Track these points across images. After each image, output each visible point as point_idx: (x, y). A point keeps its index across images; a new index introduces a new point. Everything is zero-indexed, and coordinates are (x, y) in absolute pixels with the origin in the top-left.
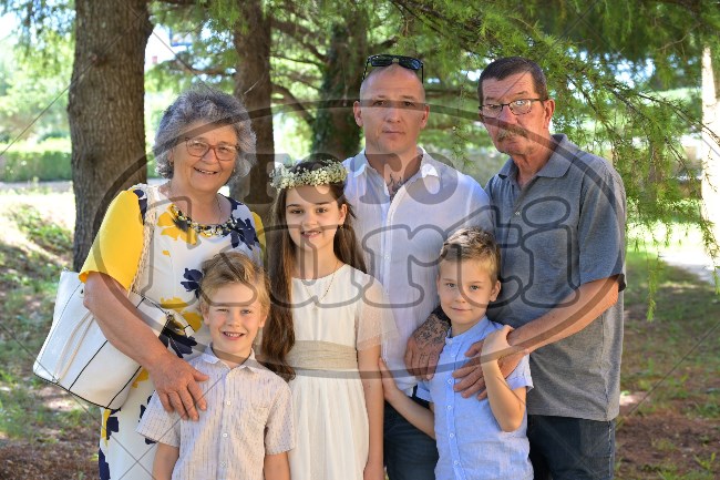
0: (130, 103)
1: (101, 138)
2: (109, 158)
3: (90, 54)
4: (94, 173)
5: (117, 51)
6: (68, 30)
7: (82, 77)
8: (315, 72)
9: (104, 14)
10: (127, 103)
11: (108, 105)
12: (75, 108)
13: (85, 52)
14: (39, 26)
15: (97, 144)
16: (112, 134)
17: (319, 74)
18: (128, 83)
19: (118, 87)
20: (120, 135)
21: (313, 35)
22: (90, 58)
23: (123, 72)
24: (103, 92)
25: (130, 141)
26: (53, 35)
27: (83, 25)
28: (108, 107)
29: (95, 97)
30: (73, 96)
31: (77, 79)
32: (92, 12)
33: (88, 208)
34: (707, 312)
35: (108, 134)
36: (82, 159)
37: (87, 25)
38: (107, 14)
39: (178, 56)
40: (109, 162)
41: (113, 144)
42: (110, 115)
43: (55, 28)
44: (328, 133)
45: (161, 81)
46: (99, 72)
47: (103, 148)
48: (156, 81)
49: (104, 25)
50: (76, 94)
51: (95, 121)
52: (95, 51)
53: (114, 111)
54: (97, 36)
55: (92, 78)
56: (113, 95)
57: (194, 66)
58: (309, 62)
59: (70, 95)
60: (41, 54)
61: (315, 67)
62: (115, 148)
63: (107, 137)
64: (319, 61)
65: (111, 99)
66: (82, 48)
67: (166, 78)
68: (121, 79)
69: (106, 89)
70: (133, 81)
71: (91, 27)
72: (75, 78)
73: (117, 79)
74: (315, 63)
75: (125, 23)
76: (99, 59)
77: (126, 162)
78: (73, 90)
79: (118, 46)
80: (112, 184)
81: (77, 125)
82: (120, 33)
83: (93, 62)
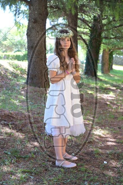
3: (32, 20)
7: (30, 26)
8: (88, 31)
9: (36, 10)
11: (37, 33)
12: (28, 34)
15: (34, 43)
18: (42, 28)
19: (39, 29)
23: (41, 25)
24: (36, 30)
25: (42, 43)
27: (31, 12)
28: (37, 34)
29: (34, 31)
30: (28, 31)
32: (33, 9)
36: (30, 47)
37: (32, 13)
38: (37, 10)
42: (37, 36)
46: (35, 25)
49: (36, 13)
51: (33, 37)
52: (34, 19)
54: (34, 15)
55: (33, 26)
56: (38, 31)
65: (37, 32)
66: (31, 18)
71: (33, 13)
72: (28, 26)
73: (39, 27)
74: (88, 29)
75: (42, 12)
76: (35, 21)
77: (41, 48)
78: (28, 29)
79: (40, 18)
80: (37, 54)
81: (29, 38)
82: (40, 14)
83: (33, 22)
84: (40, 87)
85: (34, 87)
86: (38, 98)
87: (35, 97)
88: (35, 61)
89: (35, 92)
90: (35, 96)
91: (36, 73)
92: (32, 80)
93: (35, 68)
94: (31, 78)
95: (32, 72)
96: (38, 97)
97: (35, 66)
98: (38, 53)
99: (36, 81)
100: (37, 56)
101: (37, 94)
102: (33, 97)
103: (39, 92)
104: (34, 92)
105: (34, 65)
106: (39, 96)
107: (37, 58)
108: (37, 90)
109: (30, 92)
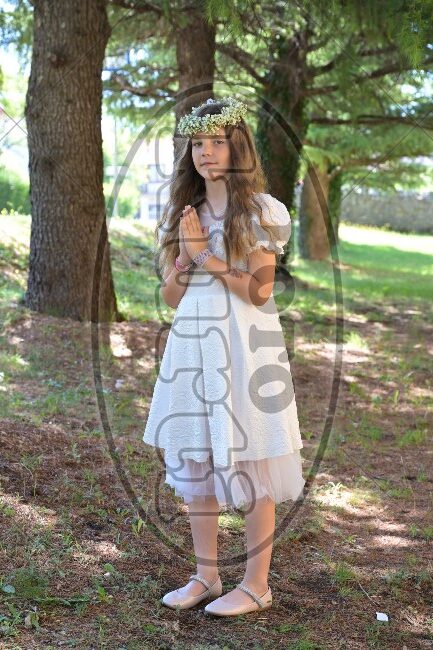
0: (89, 106)
1: (59, 140)
2: (67, 161)
3: (49, 55)
4: (52, 177)
5: (76, 52)
7: (40, 78)
9: (63, 14)
10: (86, 105)
11: (66, 107)
12: (33, 110)
13: (44, 52)
15: (54, 147)
16: (70, 137)
18: (86, 85)
19: (76, 89)
20: (78, 138)
22: (50, 59)
23: (81, 74)
24: (62, 93)
25: (88, 144)
27: (42, 25)
28: (67, 109)
29: (54, 99)
30: (31, 98)
31: (35, 81)
32: (51, 12)
33: (46, 211)
35: (67, 137)
36: (39, 163)
37: (46, 26)
38: (67, 14)
40: (67, 165)
41: (71, 147)
42: (68, 118)
46: (58, 74)
47: (61, 151)
49: (63, 26)
50: (34, 96)
51: (53, 123)
52: (55, 52)
53: (73, 113)
54: (56, 36)
55: (51, 79)
56: (71, 97)
59: (27, 97)
62: (73, 151)
63: (65, 140)
64: (257, 84)
65: (68, 102)
68: (80, 81)
69: (65, 91)
71: (50, 27)
72: (33, 79)
73: (76, 81)
75: (85, 23)
76: (58, 60)
77: (84, 166)
78: (31, 92)
79: (78, 47)
80: (70, 188)
81: (35, 127)
82: (78, 33)
83: (52, 63)
84: (80, 320)
85: (56, 319)
86: (78, 363)
87: (67, 357)
88: (62, 217)
89: (62, 338)
90: (66, 354)
91: (67, 262)
92: (50, 290)
93: (62, 245)
94: (46, 283)
95: (49, 261)
96: (78, 356)
97: (60, 235)
98: (72, 187)
99: (65, 294)
100: (68, 197)
102: (59, 359)
103: (78, 336)
104: (58, 339)
105: (55, 230)
106: (83, 353)
107: (68, 206)
108: (69, 329)
109: (46, 340)
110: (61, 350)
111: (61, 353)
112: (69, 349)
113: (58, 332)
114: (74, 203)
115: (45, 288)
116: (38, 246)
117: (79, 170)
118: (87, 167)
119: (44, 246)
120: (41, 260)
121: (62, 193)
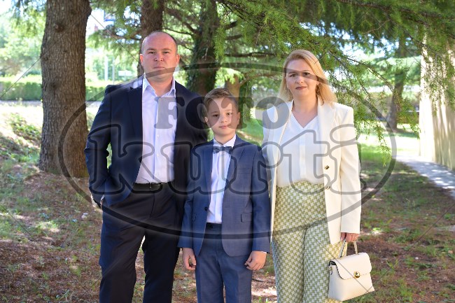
0: (77, 54)
1: (59, 73)
2: (64, 85)
3: (54, 25)
4: (55, 94)
5: (70, 23)
6: (43, 10)
7: (49, 38)
8: (189, 39)
9: (63, 2)
10: (75, 54)
11: (64, 54)
12: (45, 56)
13: (52, 23)
14: (26, 7)
15: (57, 77)
16: (66, 72)
17: (192, 41)
18: (76, 42)
19: (70, 44)
20: (70, 72)
21: (189, 18)
22: (54, 27)
23: (73, 35)
24: (61, 47)
25: (76, 76)
26: (33, 13)
27: (51, 7)
28: (64, 56)
29: (56, 50)
32: (56, 1)
33: (51, 114)
34: (412, 187)
35: (64, 71)
36: (48, 86)
37: (53, 8)
38: (65, 2)
39: (108, 27)
40: (63, 88)
41: (66, 77)
42: (65, 61)
43: (35, 8)
44: (196, 76)
45: (98, 42)
46: (59, 36)
47: (60, 80)
48: (94, 42)
49: (63, 8)
50: (45, 48)
51: (56, 64)
52: (57, 23)
53: (68, 58)
54: (59, 14)
55: (56, 39)
56: (67, 49)
57: (117, 34)
58: (187, 33)
59: (42, 49)
60: (26, 24)
61: (190, 37)
62: (67, 80)
63: (63, 73)
64: (192, 33)
65: (65, 51)
66: (50, 21)
67: (100, 40)
68: (72, 40)
69: (63, 45)
70: (79, 41)
71: (55, 9)
72: (45, 39)
73: (70, 40)
74: (190, 34)
75: (75, 7)
76: (59, 28)
78: (44, 45)
79: (71, 21)
81: (45, 65)
82: (72, 13)
83: (56, 29)
84: (68, 177)
85: (55, 176)
86: (63, 203)
87: (57, 199)
88: (60, 117)
89: (56, 188)
90: (57, 197)
92: (52, 159)
93: (60, 133)
94: (50, 155)
95: (52, 142)
96: (64, 199)
97: (59, 128)
98: (66, 100)
100: (63, 106)
101: (61, 193)
102: (52, 200)
103: (66, 186)
104: (54, 188)
105: (56, 124)
106: (66, 197)
107: (64, 111)
108: (61, 182)
109: (47, 188)
110: (54, 194)
111: (54, 196)
112: (59, 194)
113: (54, 183)
114: (67, 109)
115: (50, 157)
116: (46, 133)
117: (71, 90)
118: (75, 89)
119: (49, 133)
120: (48, 141)
121: (61, 103)
